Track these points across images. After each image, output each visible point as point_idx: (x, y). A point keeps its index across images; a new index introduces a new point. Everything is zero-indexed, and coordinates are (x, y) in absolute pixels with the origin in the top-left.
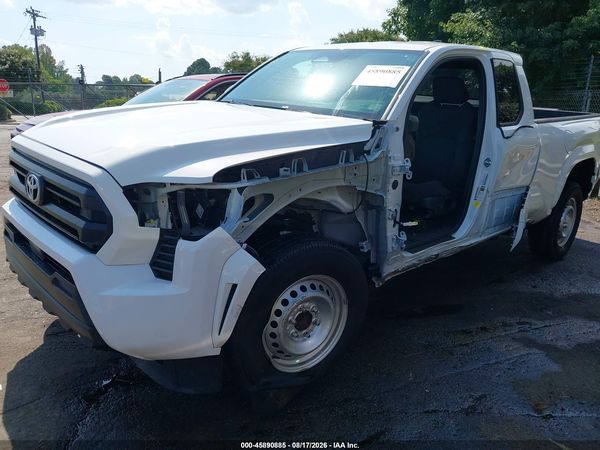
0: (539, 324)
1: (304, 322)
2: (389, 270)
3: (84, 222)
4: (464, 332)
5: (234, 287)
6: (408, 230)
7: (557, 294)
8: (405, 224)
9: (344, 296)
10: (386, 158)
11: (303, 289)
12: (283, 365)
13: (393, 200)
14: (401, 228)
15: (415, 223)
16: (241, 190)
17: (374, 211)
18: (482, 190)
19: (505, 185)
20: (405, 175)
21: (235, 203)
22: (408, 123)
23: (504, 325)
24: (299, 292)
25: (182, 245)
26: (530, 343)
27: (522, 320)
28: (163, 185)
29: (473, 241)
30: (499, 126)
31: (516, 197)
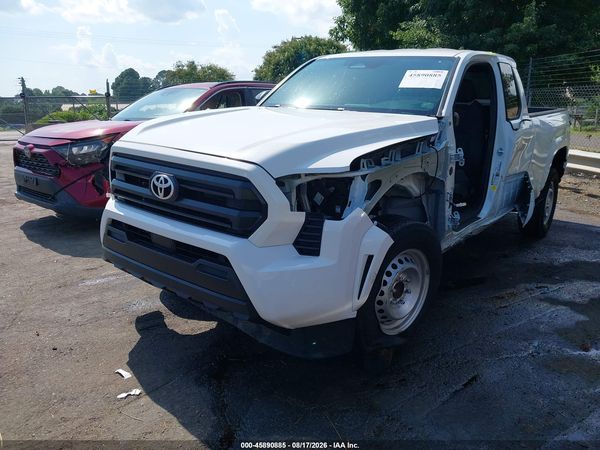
0: (555, 287)
1: (400, 290)
2: (445, 246)
3: (237, 212)
4: (498, 298)
5: (370, 258)
6: (460, 210)
7: (556, 264)
8: (458, 205)
9: (427, 267)
10: (446, 148)
11: (400, 262)
12: (386, 329)
13: (450, 184)
14: (454, 209)
15: (465, 204)
16: (364, 177)
17: (434, 195)
18: (497, 175)
19: (511, 172)
20: (457, 163)
21: (359, 189)
22: (454, 118)
23: (527, 290)
24: (398, 265)
25: (329, 225)
26: (554, 302)
27: (539, 285)
28: (298, 176)
29: (492, 221)
30: (508, 120)
31: (518, 182)
